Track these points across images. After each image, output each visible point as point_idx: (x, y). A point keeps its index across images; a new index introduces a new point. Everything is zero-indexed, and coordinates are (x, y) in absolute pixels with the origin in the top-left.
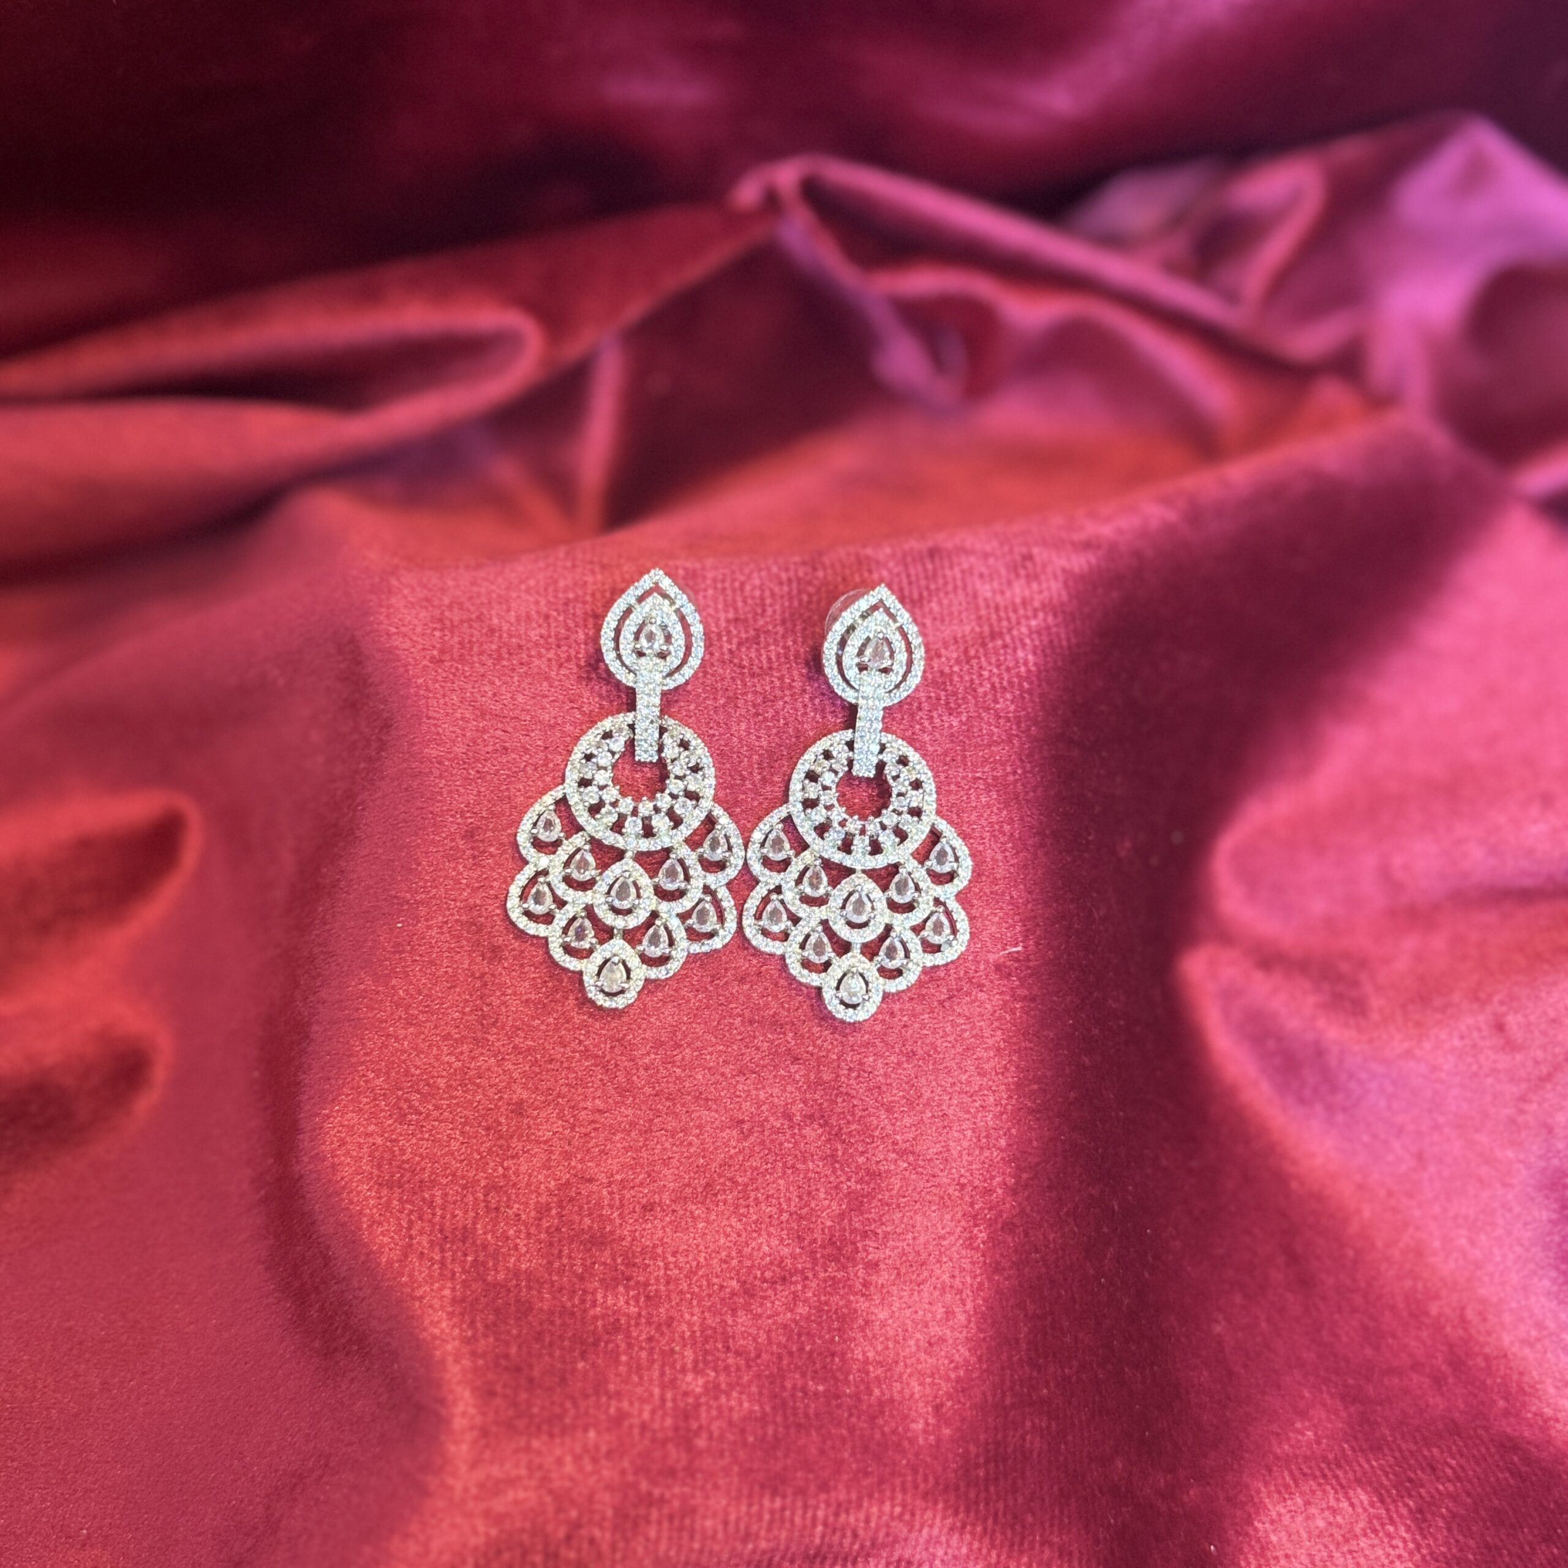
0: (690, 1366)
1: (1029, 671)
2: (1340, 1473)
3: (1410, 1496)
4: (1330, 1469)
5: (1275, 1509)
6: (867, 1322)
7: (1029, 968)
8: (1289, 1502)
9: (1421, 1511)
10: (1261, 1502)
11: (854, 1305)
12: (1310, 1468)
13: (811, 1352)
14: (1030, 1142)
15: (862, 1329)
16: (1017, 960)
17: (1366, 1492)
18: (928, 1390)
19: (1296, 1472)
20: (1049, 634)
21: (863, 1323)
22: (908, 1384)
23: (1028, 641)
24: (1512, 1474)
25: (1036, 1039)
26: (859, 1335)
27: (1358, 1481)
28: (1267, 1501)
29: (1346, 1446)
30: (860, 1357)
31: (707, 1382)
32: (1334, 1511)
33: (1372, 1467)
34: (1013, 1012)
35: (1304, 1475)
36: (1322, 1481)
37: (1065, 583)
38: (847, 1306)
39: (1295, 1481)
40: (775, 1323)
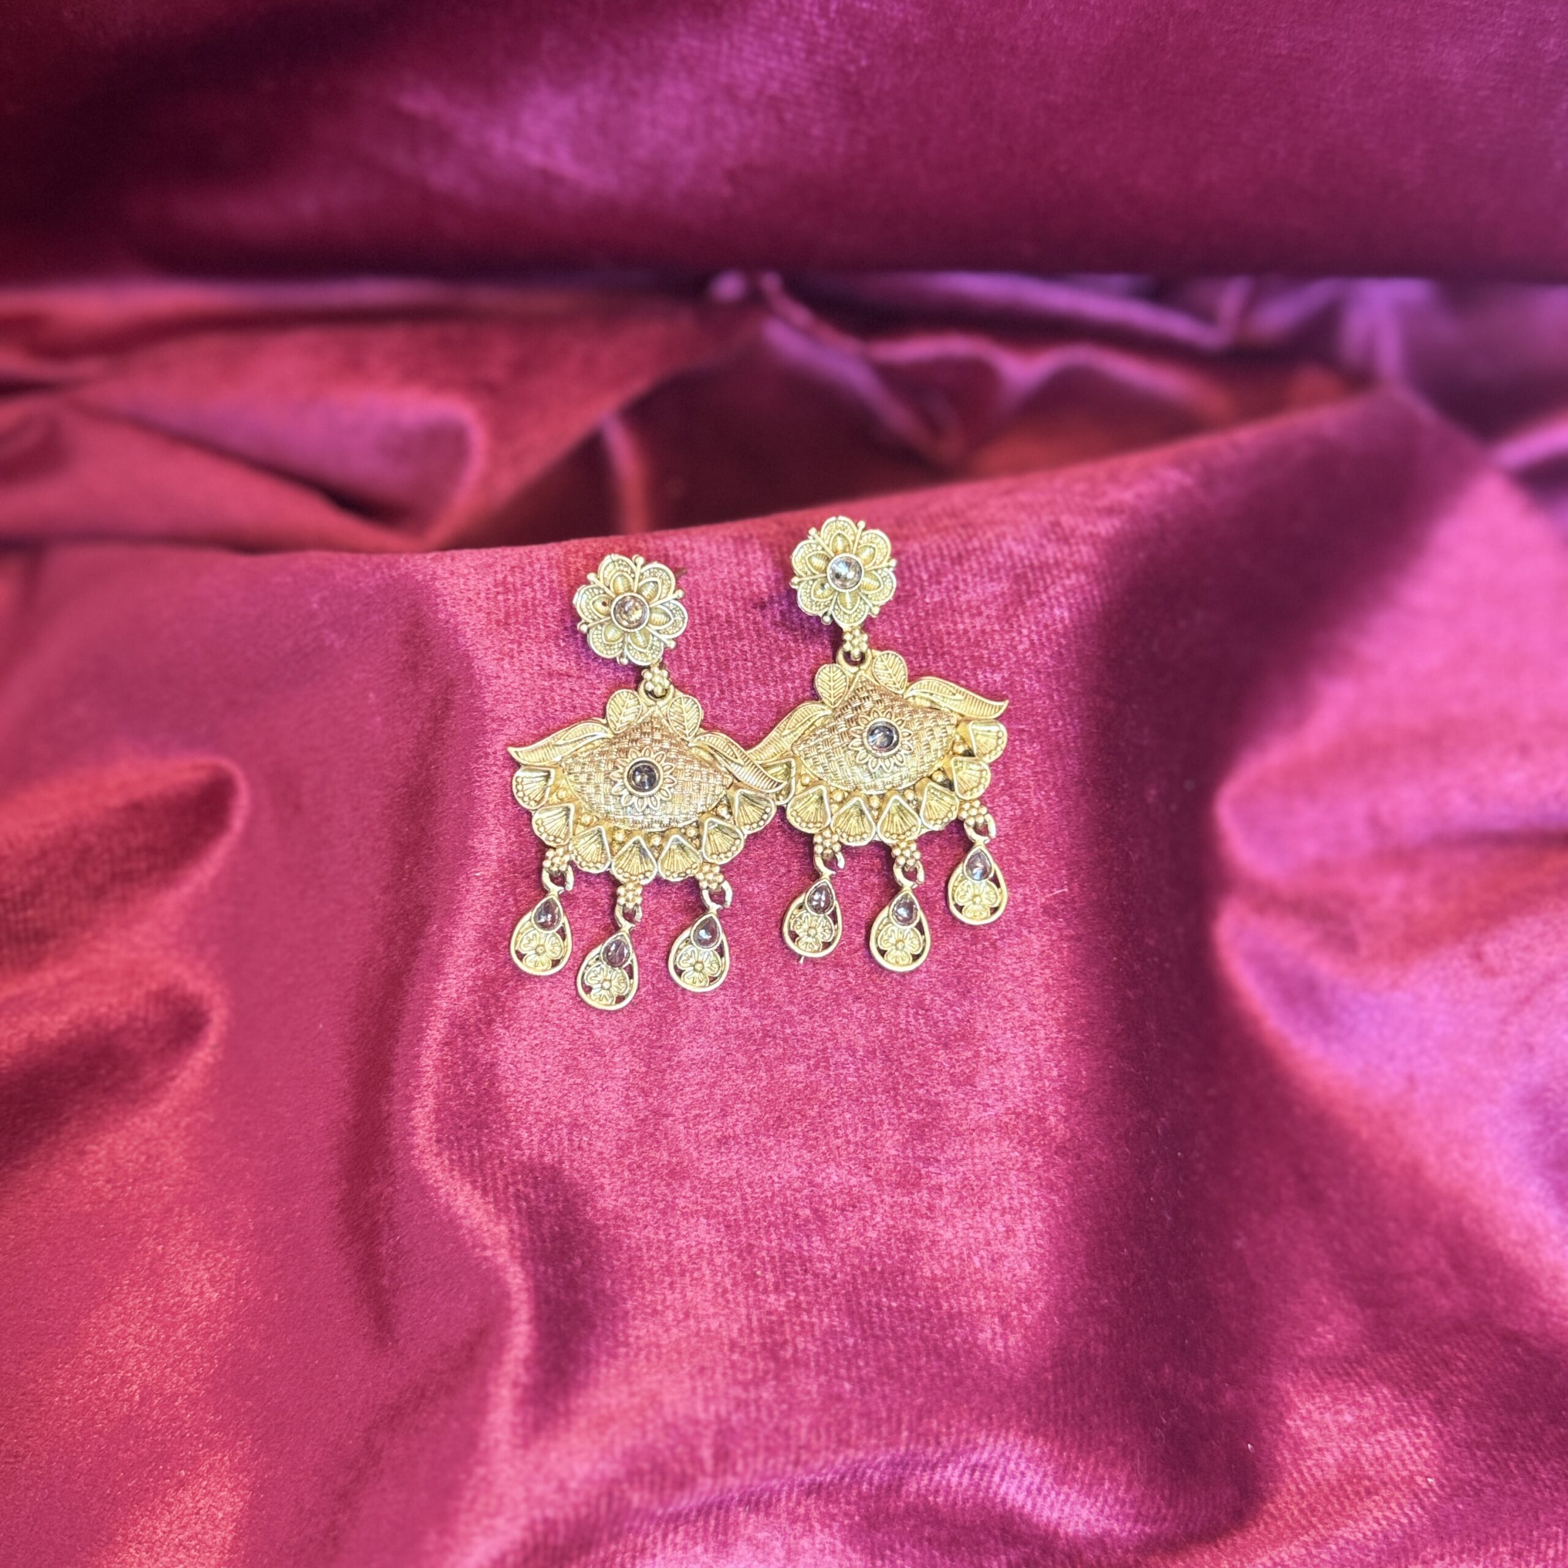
0: (771, 1288)
1: (1065, 627)
2: (1362, 1371)
3: (1428, 1388)
4: (1352, 1368)
5: (1304, 1406)
6: (933, 1243)
7: (1074, 909)
8: (1318, 1400)
9: (1440, 1402)
10: (1292, 1401)
11: (920, 1227)
12: (1334, 1367)
13: (882, 1272)
14: (1079, 1072)
15: (929, 1249)
16: (1064, 903)
17: (1388, 1388)
18: (994, 1303)
19: (1321, 1372)
20: (1083, 592)
21: (929, 1244)
22: (975, 1298)
23: (1063, 599)
24: (1518, 1365)
25: (1082, 976)
26: (926, 1256)
27: (1380, 1378)
28: (1296, 1400)
29: (1364, 1347)
30: (929, 1274)
31: (789, 1302)
32: (1360, 1406)
33: (1391, 1365)
34: (1060, 951)
35: (1330, 1374)
36: (1345, 1378)
37: (1094, 544)
38: (914, 1229)
39: (1321, 1379)
40: (848, 1246)
